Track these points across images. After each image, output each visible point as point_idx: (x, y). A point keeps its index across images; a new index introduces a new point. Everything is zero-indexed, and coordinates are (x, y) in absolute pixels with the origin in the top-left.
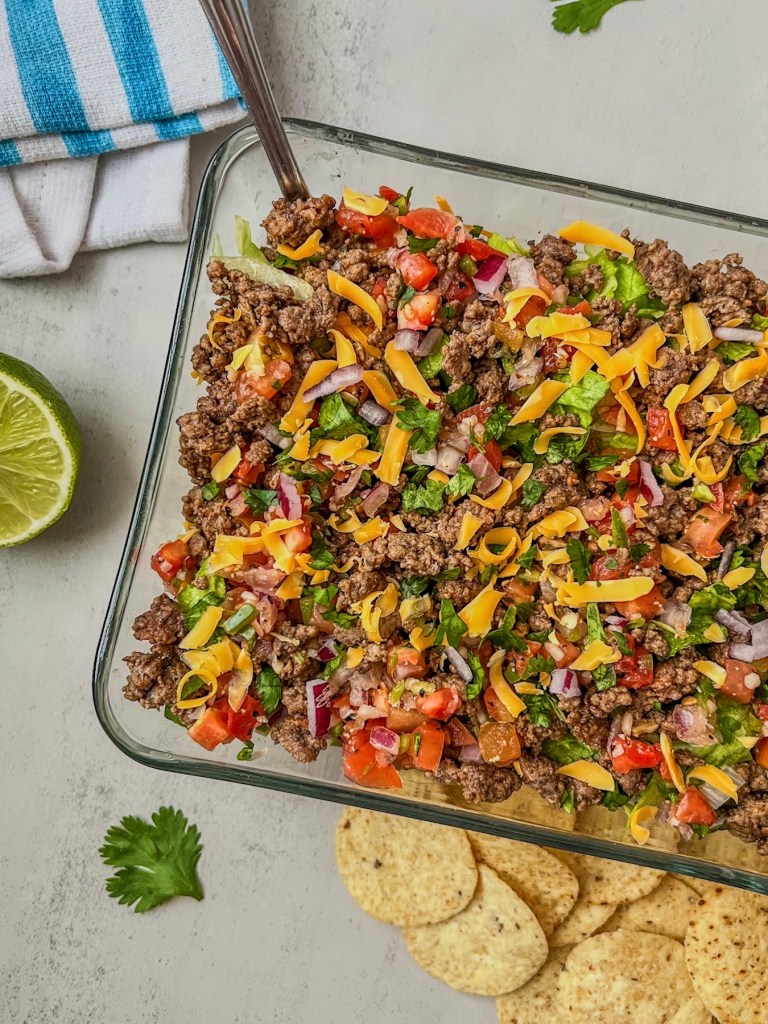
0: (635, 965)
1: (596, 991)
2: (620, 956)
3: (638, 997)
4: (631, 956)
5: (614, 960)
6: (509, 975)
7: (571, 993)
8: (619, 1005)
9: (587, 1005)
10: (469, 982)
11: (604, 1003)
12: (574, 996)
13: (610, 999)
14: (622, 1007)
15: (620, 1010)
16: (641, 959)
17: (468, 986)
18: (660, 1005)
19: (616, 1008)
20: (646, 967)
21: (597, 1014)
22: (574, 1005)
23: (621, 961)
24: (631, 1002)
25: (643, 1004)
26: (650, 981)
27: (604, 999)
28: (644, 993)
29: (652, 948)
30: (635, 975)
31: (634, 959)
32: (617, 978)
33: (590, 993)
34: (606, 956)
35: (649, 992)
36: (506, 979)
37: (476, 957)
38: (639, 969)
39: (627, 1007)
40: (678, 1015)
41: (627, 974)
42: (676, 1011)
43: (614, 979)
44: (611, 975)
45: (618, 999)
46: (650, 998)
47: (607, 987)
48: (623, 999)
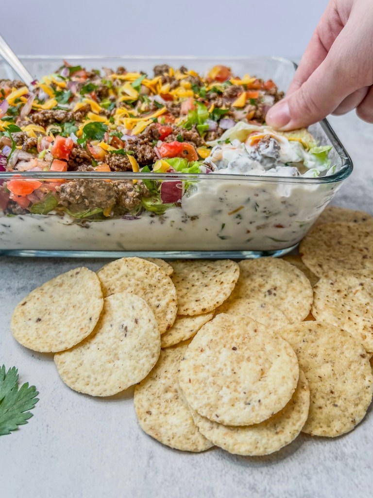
0: (232, 338)
1: (208, 364)
2: (221, 333)
3: (239, 361)
4: (229, 332)
5: (217, 338)
6: (135, 369)
7: (189, 371)
8: (226, 369)
9: (202, 375)
10: (106, 387)
11: (215, 370)
12: (192, 372)
13: (219, 365)
14: (229, 369)
15: (228, 372)
16: (236, 333)
17: (105, 390)
18: (257, 364)
19: (224, 371)
20: (241, 338)
21: (211, 379)
22: (193, 377)
23: (222, 338)
24: (235, 365)
25: (244, 364)
26: (246, 347)
27: (215, 367)
28: (243, 357)
29: (242, 324)
30: (234, 345)
31: (231, 334)
32: (221, 351)
33: (203, 366)
34: (211, 337)
35: (246, 356)
36: (133, 373)
37: (110, 365)
38: (235, 340)
39: (233, 370)
40: (272, 369)
41: (228, 346)
42: (270, 367)
43: (219, 352)
44: (217, 349)
45: (225, 365)
46: (248, 359)
47: (215, 359)
48: (228, 363)
